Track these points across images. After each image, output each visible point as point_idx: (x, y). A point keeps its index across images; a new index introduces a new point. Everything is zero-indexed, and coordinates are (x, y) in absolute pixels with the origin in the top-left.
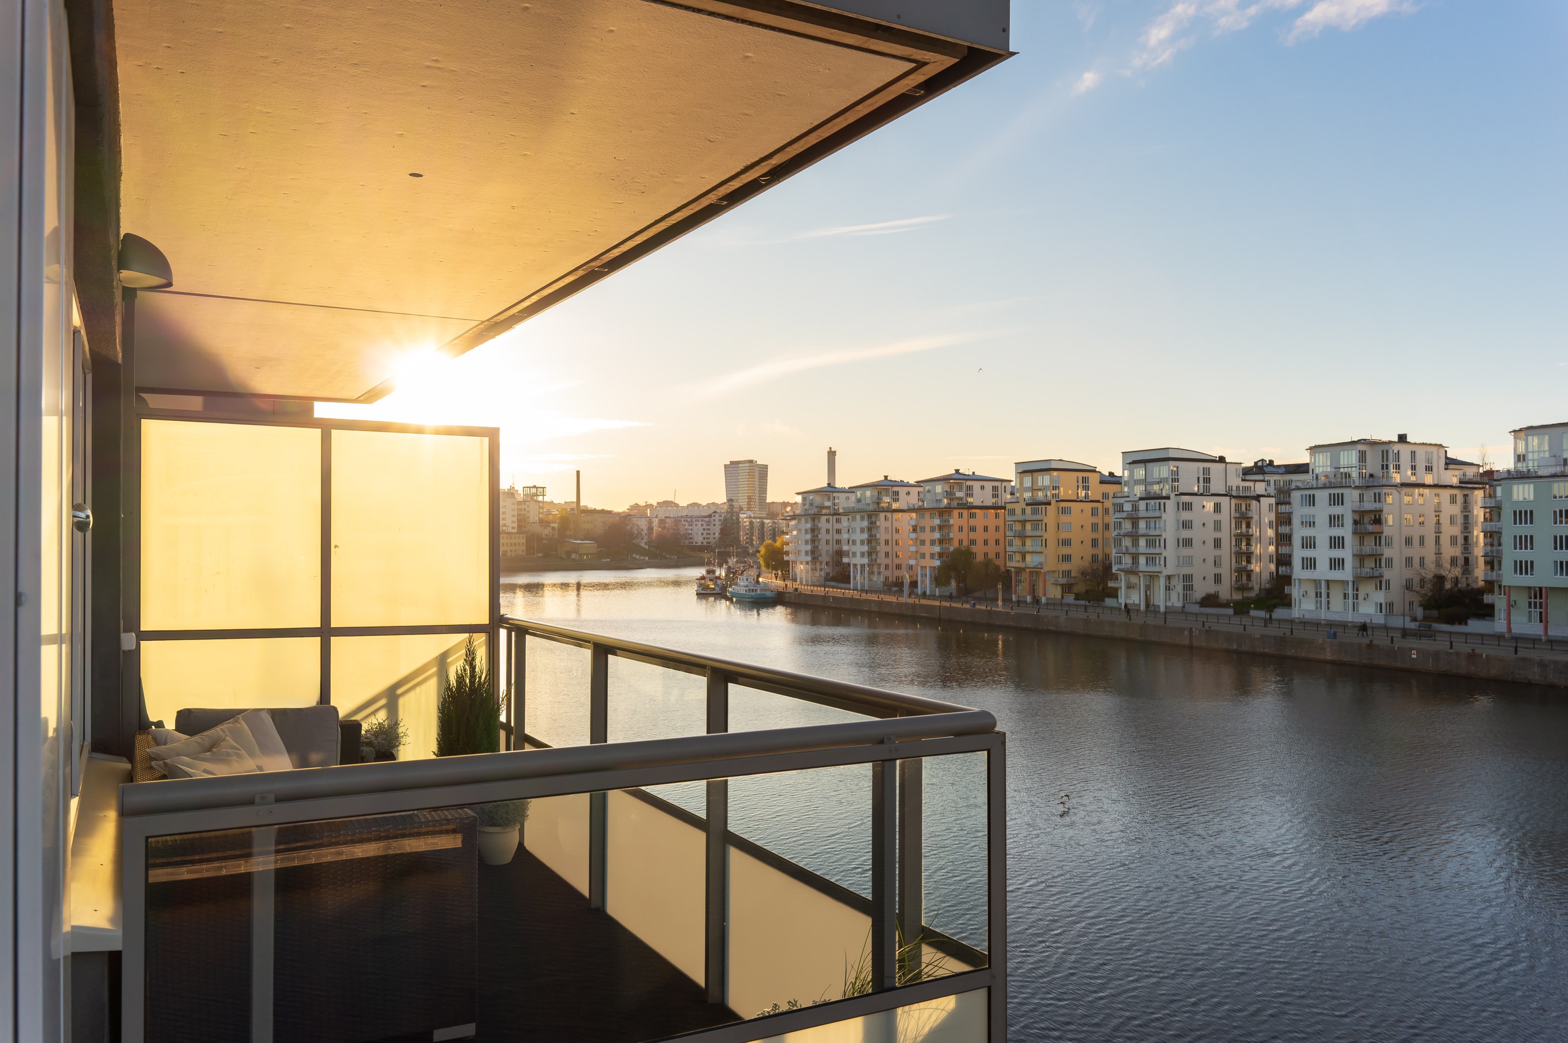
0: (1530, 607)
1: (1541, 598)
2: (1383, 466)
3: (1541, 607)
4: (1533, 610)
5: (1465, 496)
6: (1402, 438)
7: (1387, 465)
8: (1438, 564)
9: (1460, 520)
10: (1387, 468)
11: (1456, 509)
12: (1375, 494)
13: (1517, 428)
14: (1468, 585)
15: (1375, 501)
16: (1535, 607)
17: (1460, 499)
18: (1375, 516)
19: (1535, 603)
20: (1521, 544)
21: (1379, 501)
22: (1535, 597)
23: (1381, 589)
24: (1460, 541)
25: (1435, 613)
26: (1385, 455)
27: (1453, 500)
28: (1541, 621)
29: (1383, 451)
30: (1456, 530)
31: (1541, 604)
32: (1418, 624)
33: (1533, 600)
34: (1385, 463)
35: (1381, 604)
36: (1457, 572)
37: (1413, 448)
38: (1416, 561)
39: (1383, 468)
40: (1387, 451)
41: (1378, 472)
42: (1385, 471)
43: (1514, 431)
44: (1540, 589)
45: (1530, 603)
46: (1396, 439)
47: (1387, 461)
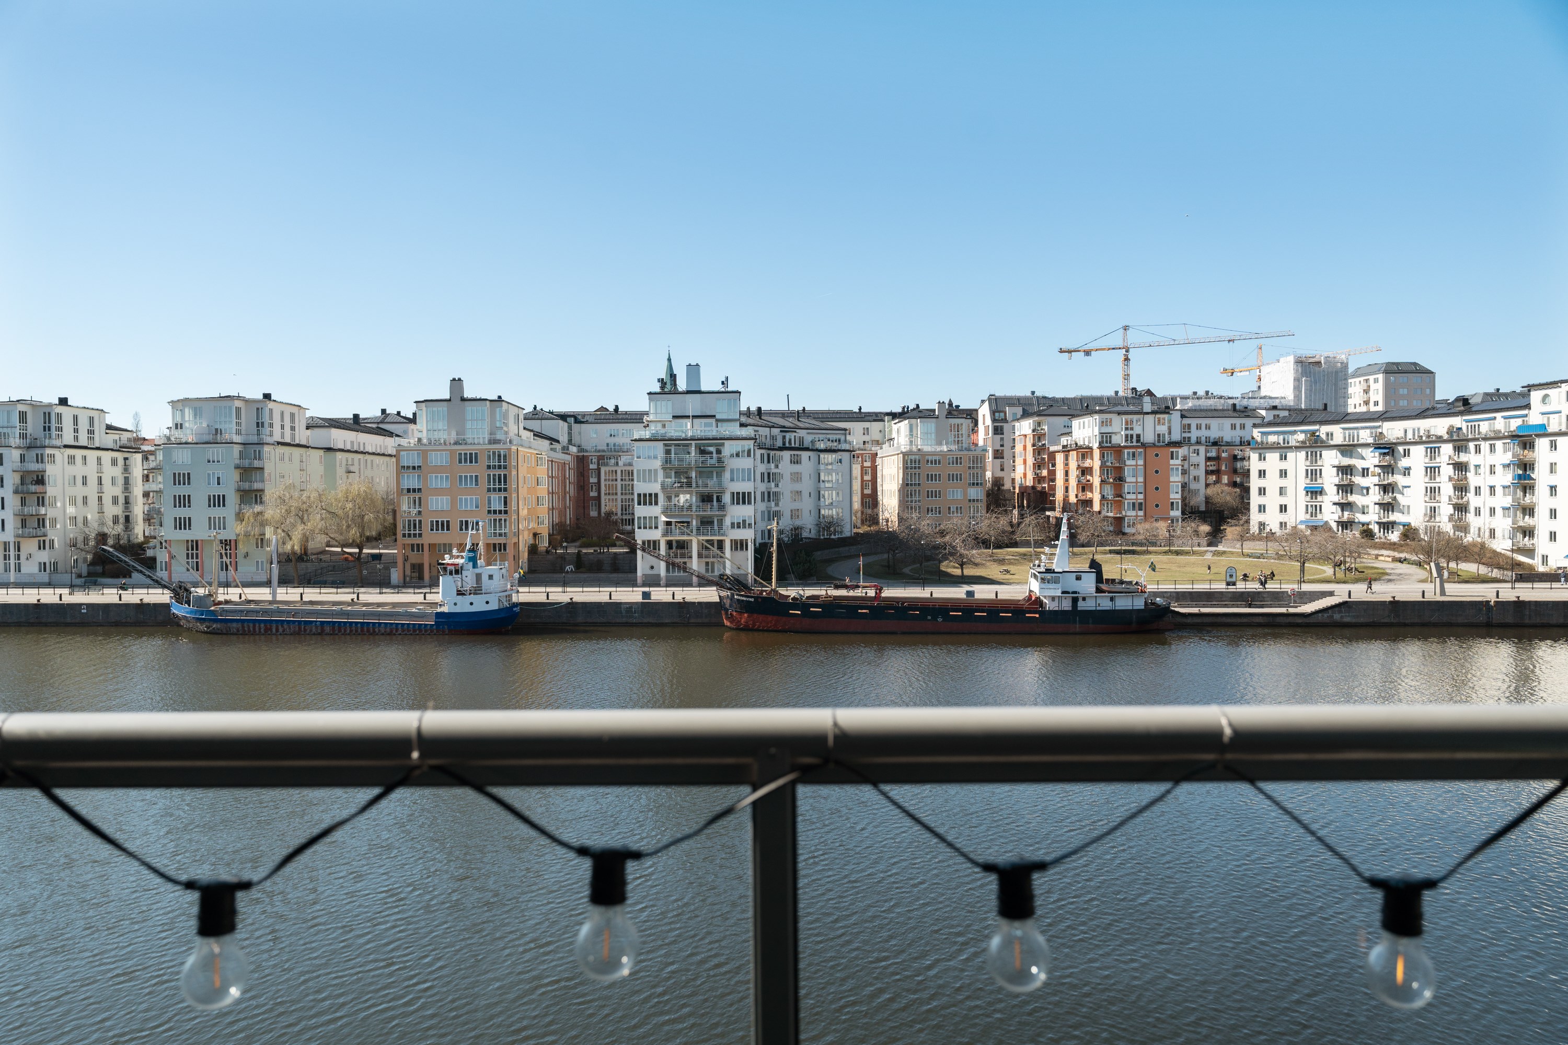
0: (188, 558)
1: (197, 549)
2: (45, 427)
3: (197, 558)
4: (190, 560)
5: (126, 459)
6: (63, 402)
7: (49, 427)
8: (102, 524)
9: (121, 481)
10: (49, 430)
11: (117, 471)
12: (37, 455)
13: (175, 399)
14: (129, 541)
15: (37, 461)
16: (192, 558)
17: (121, 462)
18: (38, 476)
19: (192, 554)
20: (180, 502)
21: (42, 462)
22: (192, 549)
23: (44, 548)
24: (121, 500)
25: (99, 569)
26: (47, 416)
27: (114, 462)
28: (197, 570)
29: (45, 413)
30: (118, 491)
31: (197, 554)
32: (83, 580)
33: (190, 552)
34: (47, 425)
35: (45, 564)
36: (119, 528)
37: (76, 412)
38: (80, 520)
39: (45, 430)
40: (49, 414)
41: (40, 433)
42: (47, 432)
43: (172, 402)
44: (197, 542)
45: (188, 554)
46: (57, 402)
47: (49, 422)
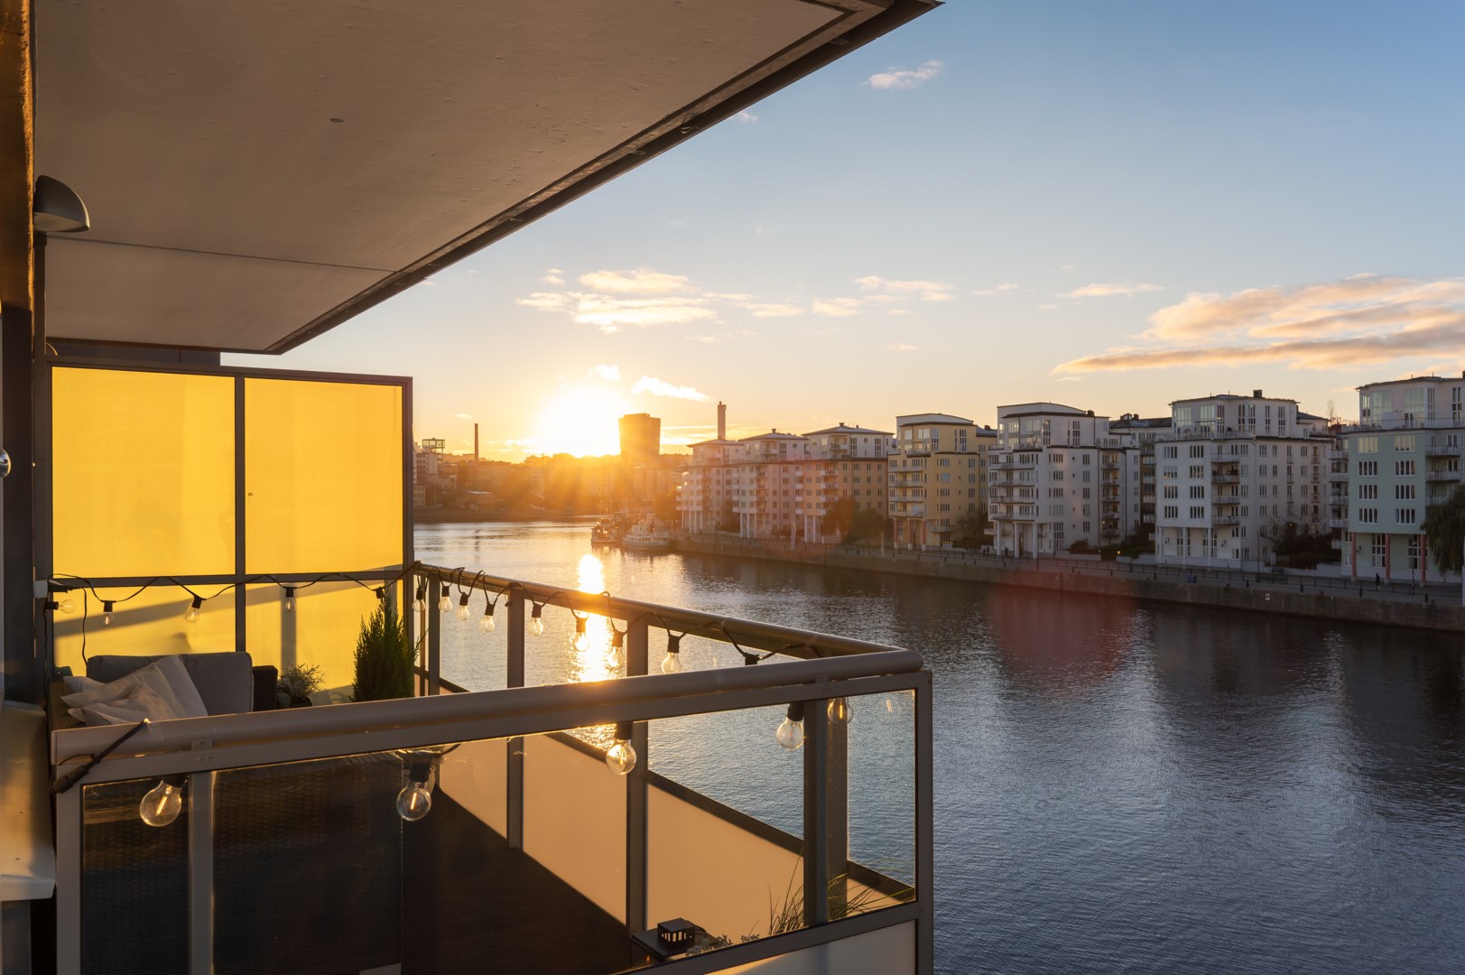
0: (1374, 552)
1: (1384, 544)
2: (1239, 420)
3: (1383, 552)
4: (1376, 554)
5: (1315, 448)
6: (1258, 394)
7: (1243, 420)
8: (1290, 512)
9: (1310, 471)
10: (1244, 422)
11: (1308, 461)
12: (1232, 447)
13: (1361, 385)
14: (1317, 532)
15: (1232, 453)
16: (1379, 553)
17: (1310, 451)
18: (1233, 467)
19: (1379, 549)
20: (1366, 493)
21: (1236, 453)
22: (1379, 544)
23: (1237, 536)
24: (1311, 490)
25: (1287, 558)
26: (1241, 410)
27: (1304, 452)
28: (1384, 565)
29: (1240, 407)
30: (1308, 481)
31: (1384, 549)
32: (1271, 568)
33: (1376, 546)
34: (1242, 417)
35: (1237, 551)
36: (1308, 519)
37: (1268, 403)
38: (1270, 510)
39: (1239, 423)
40: (1244, 406)
41: (1235, 426)
42: (1242, 425)
44: (1383, 535)
45: (1374, 549)
46: (1252, 396)
47: (1244, 415)
